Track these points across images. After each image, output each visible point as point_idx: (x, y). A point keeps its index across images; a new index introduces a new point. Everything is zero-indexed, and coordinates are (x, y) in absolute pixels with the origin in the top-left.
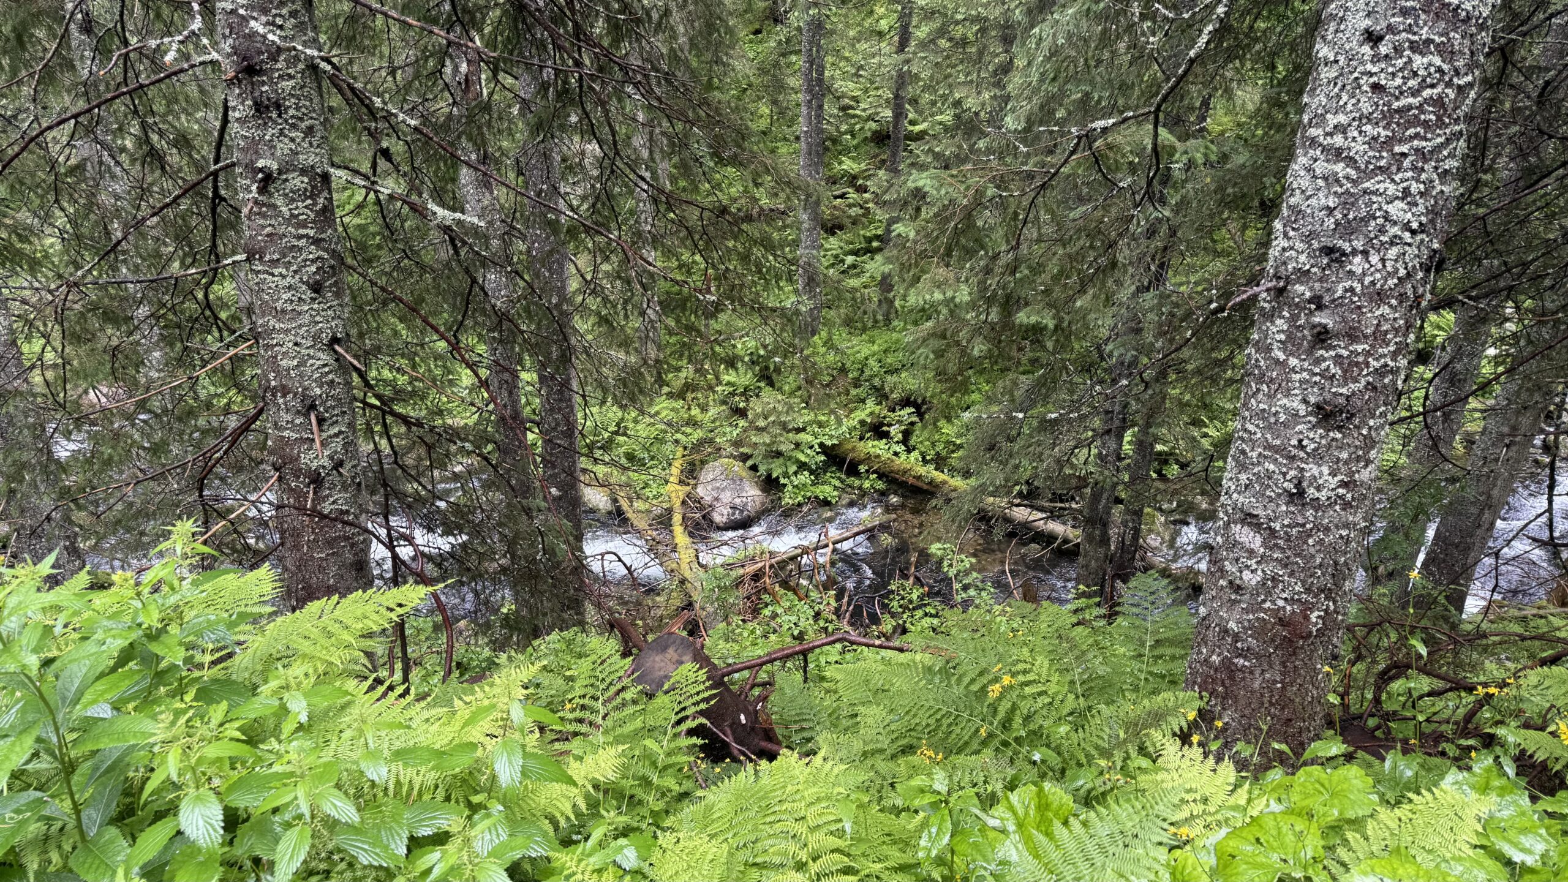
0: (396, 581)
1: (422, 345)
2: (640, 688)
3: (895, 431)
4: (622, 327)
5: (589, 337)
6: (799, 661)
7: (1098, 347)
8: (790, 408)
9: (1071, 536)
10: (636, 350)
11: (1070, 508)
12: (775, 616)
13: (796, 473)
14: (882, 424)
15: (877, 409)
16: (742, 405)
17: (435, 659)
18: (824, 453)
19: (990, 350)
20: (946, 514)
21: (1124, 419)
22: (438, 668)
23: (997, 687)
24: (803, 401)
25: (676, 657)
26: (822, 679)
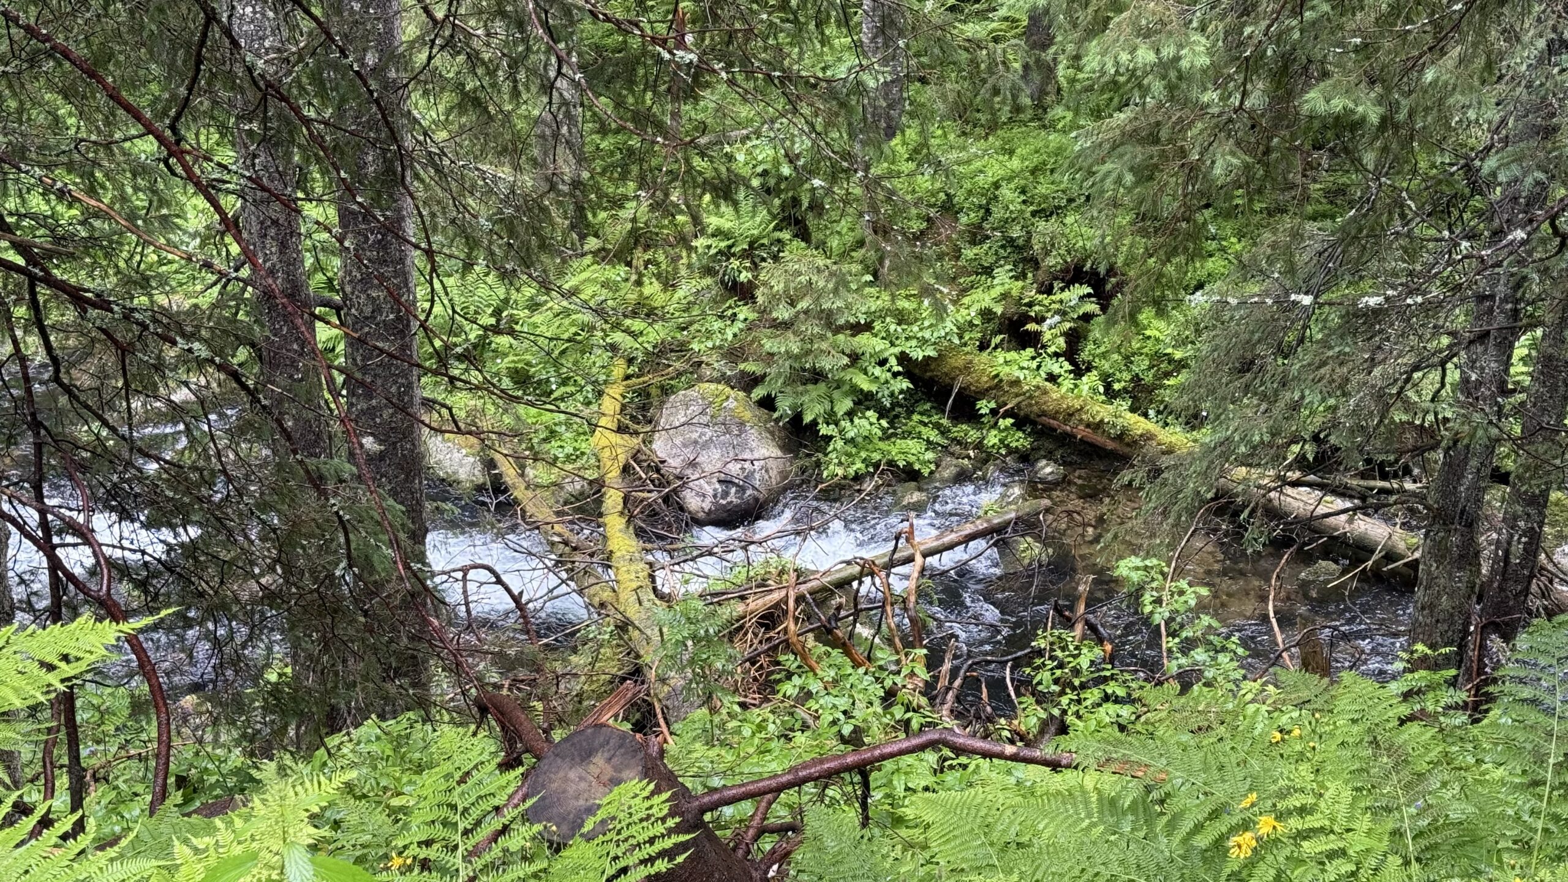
0: (56, 614)
1: (108, 146)
2: (538, 828)
3: (1053, 332)
4: (507, 116)
5: (442, 135)
6: (852, 783)
7: (1468, 168)
8: (841, 284)
9: (1401, 546)
10: (534, 162)
11: (1402, 491)
12: (807, 695)
13: (850, 414)
14: (1025, 319)
15: (1016, 287)
16: (745, 276)
17: (135, 769)
18: (908, 374)
19: (1247, 167)
20: (1151, 500)
21: (1516, 312)
22: (139, 788)
23: (1247, 839)
24: (867, 269)
25: (609, 772)
26: (899, 821)
